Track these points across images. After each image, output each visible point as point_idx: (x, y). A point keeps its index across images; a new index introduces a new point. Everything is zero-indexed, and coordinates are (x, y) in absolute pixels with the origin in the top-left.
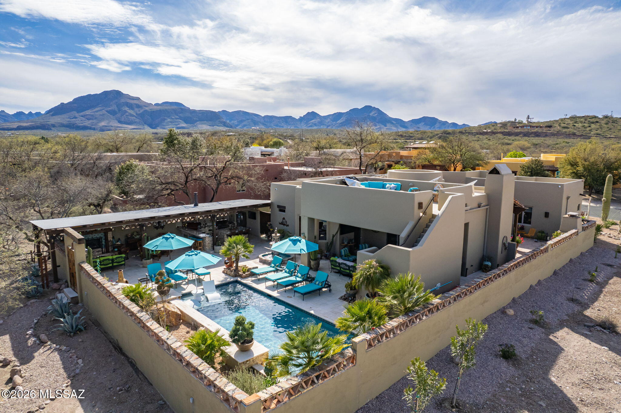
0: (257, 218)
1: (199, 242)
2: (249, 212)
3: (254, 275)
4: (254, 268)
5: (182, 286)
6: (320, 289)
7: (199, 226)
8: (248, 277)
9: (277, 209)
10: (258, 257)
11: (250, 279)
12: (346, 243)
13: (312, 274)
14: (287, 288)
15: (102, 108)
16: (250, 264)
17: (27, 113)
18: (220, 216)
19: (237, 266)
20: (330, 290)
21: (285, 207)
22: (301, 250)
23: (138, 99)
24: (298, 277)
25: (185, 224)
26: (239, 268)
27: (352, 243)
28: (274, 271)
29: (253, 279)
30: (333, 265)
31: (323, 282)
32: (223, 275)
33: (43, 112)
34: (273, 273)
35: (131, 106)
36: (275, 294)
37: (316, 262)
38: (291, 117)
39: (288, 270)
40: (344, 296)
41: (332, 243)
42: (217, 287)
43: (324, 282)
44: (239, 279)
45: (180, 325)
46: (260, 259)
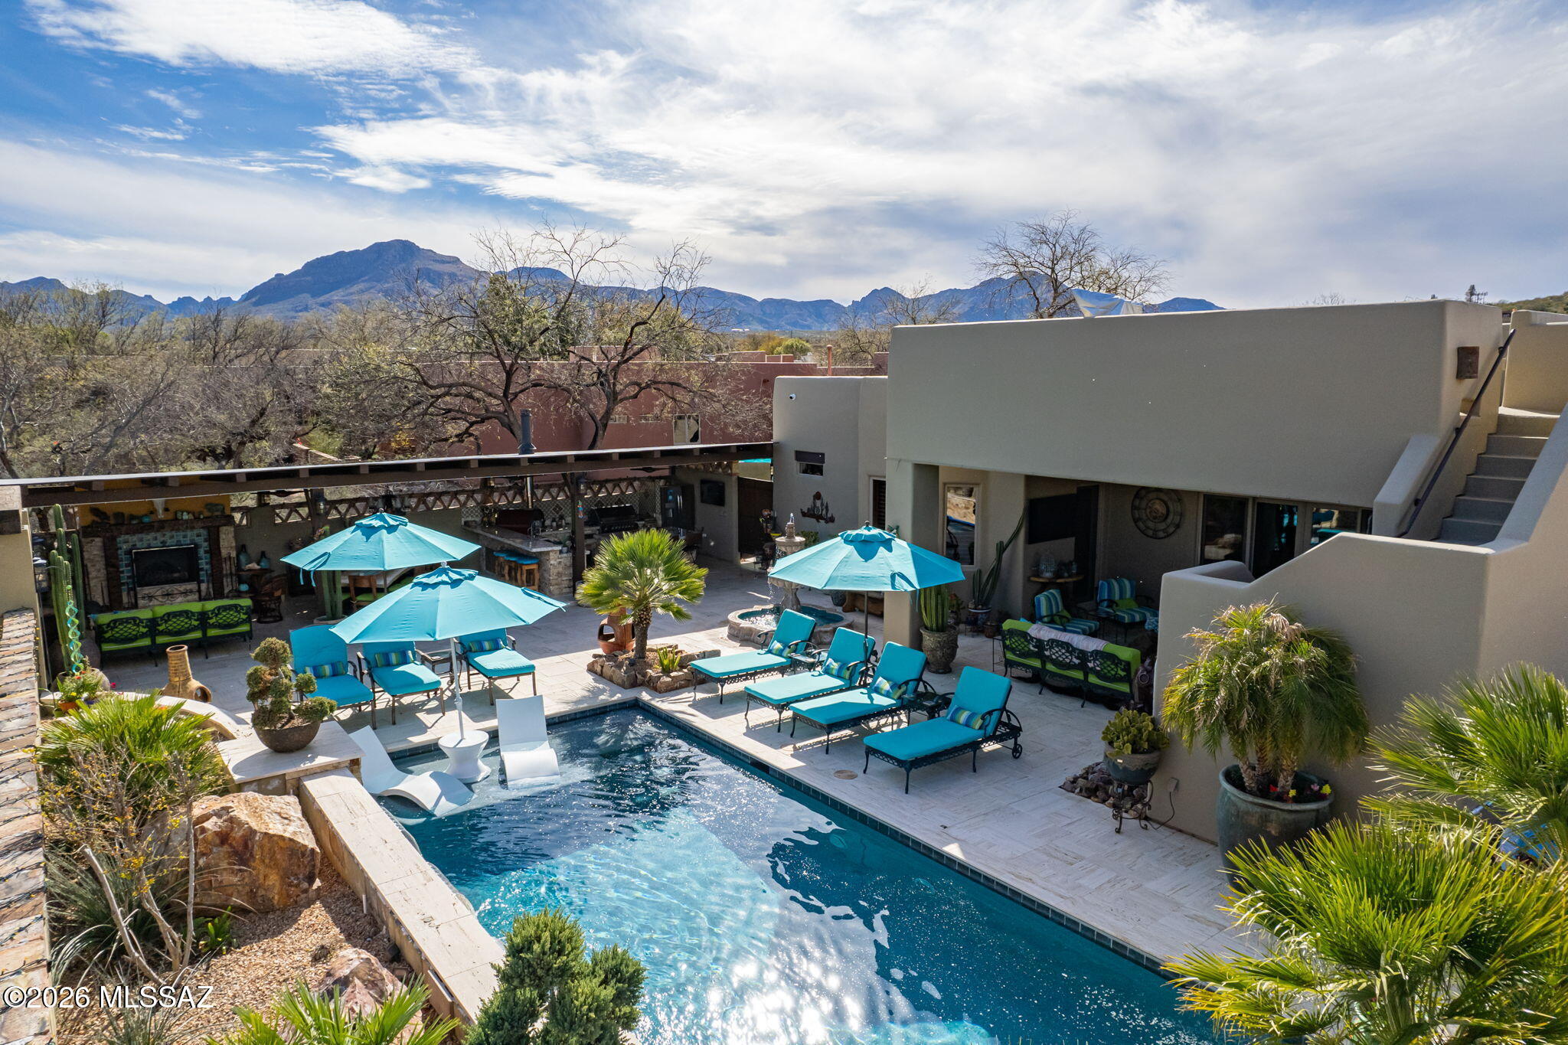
0: (727, 500)
1: (525, 568)
2: (703, 482)
3: (702, 682)
4: (704, 655)
5: (421, 715)
6: (975, 745)
7: (537, 523)
8: (681, 687)
9: (795, 466)
10: (725, 623)
11: (688, 695)
12: (1048, 575)
13: (938, 684)
14: (832, 736)
15: (367, 285)
16: (690, 642)
17: (200, 299)
18: (610, 494)
19: (642, 649)
20: (1017, 751)
21: (820, 457)
22: (893, 577)
23: (455, 261)
24: (877, 690)
25: (491, 514)
26: (650, 655)
27: (1070, 576)
28: (782, 669)
29: (700, 696)
30: (1013, 651)
31: (990, 713)
32: (589, 679)
33: (236, 298)
34: (776, 676)
35: (435, 278)
36: (783, 759)
37: (942, 637)
38: (831, 301)
39: (835, 666)
40: (1085, 777)
41: (996, 572)
42: (555, 724)
43: (995, 715)
44: (645, 696)
45: (309, 904)
46: (730, 628)
